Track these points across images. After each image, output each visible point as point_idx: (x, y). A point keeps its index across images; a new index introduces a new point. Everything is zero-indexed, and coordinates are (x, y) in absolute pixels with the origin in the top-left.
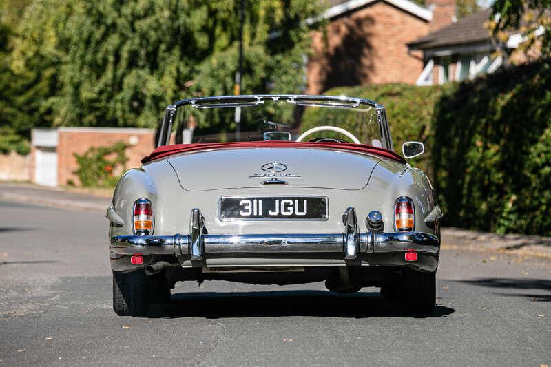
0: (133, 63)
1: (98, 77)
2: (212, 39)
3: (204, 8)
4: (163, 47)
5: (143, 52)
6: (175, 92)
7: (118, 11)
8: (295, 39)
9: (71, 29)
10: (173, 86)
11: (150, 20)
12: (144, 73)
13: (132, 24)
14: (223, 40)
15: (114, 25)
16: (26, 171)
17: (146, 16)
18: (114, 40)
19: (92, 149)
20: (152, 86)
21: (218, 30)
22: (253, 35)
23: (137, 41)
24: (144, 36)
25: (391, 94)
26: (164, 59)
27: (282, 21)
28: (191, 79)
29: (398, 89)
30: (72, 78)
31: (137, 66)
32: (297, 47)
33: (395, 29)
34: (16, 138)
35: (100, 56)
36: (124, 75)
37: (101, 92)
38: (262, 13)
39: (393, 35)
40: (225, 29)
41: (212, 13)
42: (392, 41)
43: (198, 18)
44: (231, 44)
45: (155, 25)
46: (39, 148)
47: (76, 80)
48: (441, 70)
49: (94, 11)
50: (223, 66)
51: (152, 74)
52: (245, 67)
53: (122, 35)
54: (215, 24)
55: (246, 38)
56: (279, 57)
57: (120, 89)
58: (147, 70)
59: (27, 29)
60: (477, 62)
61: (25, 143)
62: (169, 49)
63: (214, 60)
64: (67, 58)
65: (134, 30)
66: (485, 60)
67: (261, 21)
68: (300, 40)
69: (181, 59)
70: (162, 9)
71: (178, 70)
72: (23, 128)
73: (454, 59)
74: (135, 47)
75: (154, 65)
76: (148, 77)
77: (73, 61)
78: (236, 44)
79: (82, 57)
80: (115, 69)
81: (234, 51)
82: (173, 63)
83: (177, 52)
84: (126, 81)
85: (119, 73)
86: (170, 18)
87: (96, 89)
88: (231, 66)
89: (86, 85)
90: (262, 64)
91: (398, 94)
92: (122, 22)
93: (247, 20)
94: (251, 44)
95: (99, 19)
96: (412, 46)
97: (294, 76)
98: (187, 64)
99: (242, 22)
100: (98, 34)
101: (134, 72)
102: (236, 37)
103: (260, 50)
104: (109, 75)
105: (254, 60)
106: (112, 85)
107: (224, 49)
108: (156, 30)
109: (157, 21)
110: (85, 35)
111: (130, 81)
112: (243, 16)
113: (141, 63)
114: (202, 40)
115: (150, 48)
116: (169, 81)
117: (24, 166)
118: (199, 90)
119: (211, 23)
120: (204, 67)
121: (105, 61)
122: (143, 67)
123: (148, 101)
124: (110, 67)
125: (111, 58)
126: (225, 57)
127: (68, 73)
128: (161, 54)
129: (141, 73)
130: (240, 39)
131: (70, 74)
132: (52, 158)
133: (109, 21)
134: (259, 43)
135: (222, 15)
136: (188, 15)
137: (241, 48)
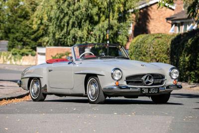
0: (73, 26)
1: (61, 31)
2: (100, 18)
3: (97, 7)
4: (83, 20)
5: (76, 22)
6: (87, 35)
7: (69, 8)
8: (127, 18)
9: (52, 14)
10: (87, 33)
11: (79, 12)
12: (77, 29)
13: (73, 13)
14: (103, 18)
15: (67, 13)
16: (35, 62)
17: (77, 10)
18: (67, 18)
19: (58, 54)
20: (79, 33)
21: (101, 15)
22: (113, 16)
23: (75, 18)
24: (77, 17)
25: (158, 38)
26: (83, 24)
27: (123, 11)
28: (93, 31)
29: (160, 35)
30: (52, 31)
31: (74, 27)
32: (128, 20)
33: (162, 13)
34: (31, 50)
35: (62, 23)
36: (70, 30)
37: (63, 36)
38: (116, 9)
39: (162, 15)
40: (104, 14)
41: (100, 9)
42: (161, 17)
43: (95, 10)
44: (106, 19)
45: (81, 13)
46: (39, 53)
47: (54, 32)
48: (177, 28)
49: (61, 9)
50: (103, 27)
51: (79, 29)
52: (111, 27)
53: (70, 16)
54: (100, 12)
55: (111, 17)
56: (122, 24)
57: (69, 34)
58: (78, 28)
59: (37, 14)
60: (189, 25)
61: (34, 52)
62: (85, 21)
63: (100, 25)
64: (51, 24)
65: (74, 15)
66: (192, 25)
67: (116, 12)
68: (129, 18)
69: (89, 24)
70: (83, 8)
71: (88, 28)
72: (33, 46)
73: (182, 24)
74: (74, 21)
75: (80, 27)
76: (78, 31)
77: (53, 25)
78: (108, 19)
79: (56, 23)
80: (67, 28)
81: (107, 22)
82: (86, 26)
83: (88, 22)
84: (71, 32)
85: (69, 29)
86: (86, 10)
87: (61, 35)
88: (106, 27)
89: (57, 33)
90: (116, 26)
91: (160, 37)
92: (70, 12)
93: (111, 11)
94: (112, 19)
95: (62, 11)
96: (167, 19)
97: (127, 30)
98: (91, 26)
99: (110, 12)
100: (62, 16)
101: (73, 29)
102: (108, 17)
103: (116, 21)
104: (65, 30)
105: (114, 25)
106: (66, 33)
107: (103, 21)
108: (81, 15)
109: (81, 12)
110: (57, 16)
111: (72, 32)
112: (110, 10)
113: (76, 26)
114: (96, 18)
115: (79, 21)
116: (85, 32)
117: (34, 60)
118: (95, 35)
119: (99, 12)
120: (97, 27)
121: (64, 25)
122: (76, 27)
123: (78, 39)
124: (66, 27)
125: (66, 24)
126: (104, 24)
127: (51, 29)
128: (83, 23)
129: (76, 29)
130: (109, 18)
131: (52, 29)
132: (44, 57)
133: (65, 12)
134: (115, 19)
135: (103, 10)
136: (92, 10)
137: (109, 21)
